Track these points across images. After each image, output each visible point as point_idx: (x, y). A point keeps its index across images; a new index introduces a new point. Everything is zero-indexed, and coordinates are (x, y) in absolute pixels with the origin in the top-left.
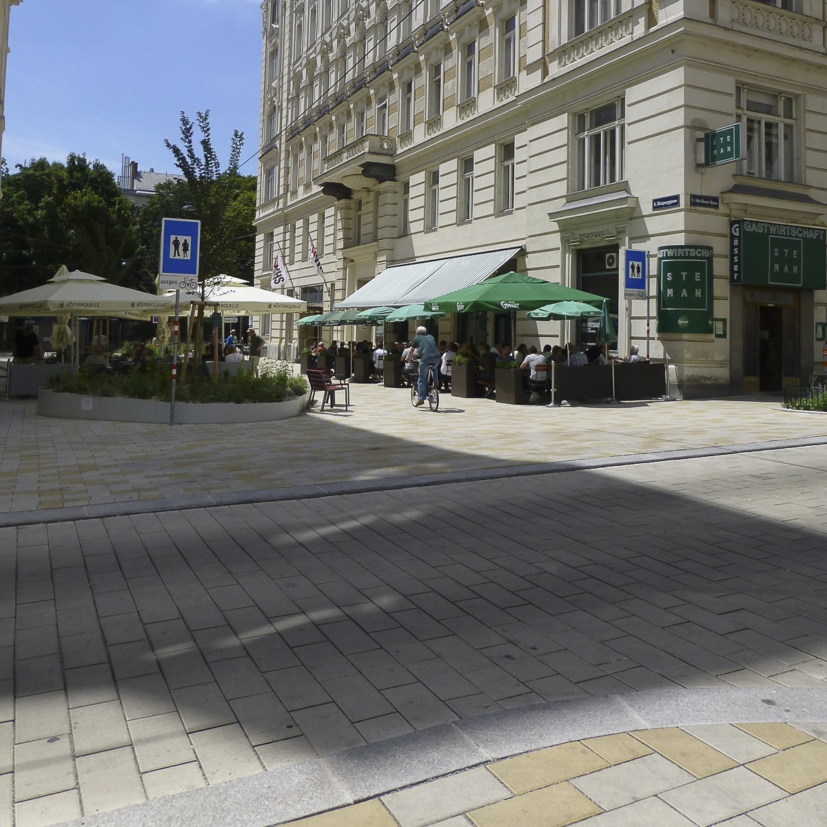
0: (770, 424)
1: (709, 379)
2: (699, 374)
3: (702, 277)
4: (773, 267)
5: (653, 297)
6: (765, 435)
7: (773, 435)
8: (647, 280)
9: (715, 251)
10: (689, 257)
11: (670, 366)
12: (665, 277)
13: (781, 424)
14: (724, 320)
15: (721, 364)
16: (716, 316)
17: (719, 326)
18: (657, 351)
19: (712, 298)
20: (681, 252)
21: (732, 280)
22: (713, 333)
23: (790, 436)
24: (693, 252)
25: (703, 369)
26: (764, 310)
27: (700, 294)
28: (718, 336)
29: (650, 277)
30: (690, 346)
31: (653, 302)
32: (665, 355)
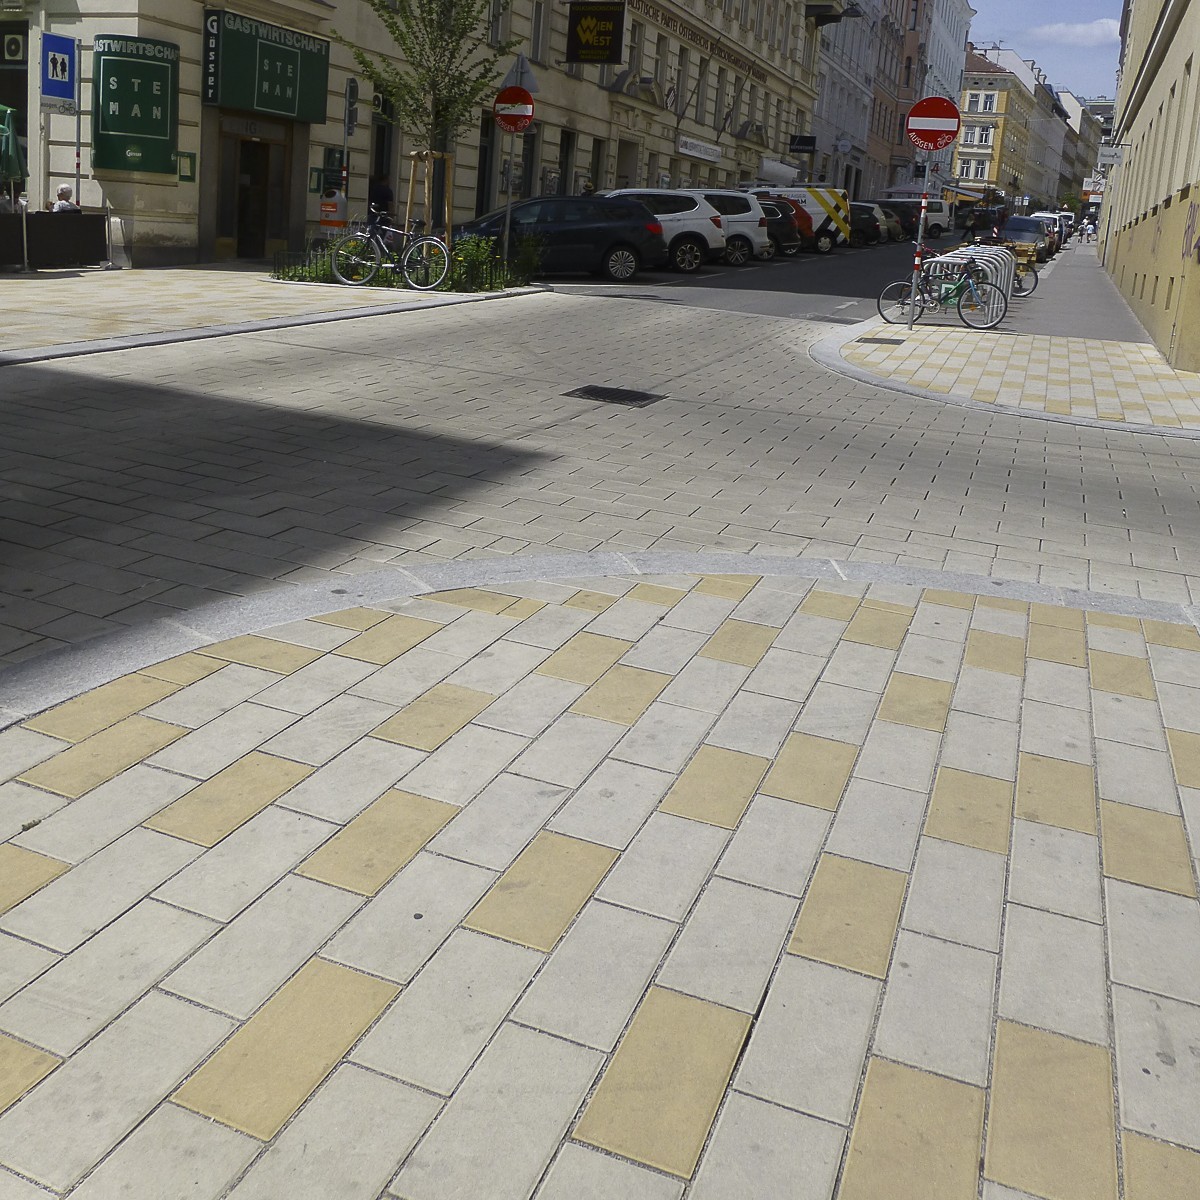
0: (263, 298)
1: (170, 239)
2: (156, 232)
3: (163, 88)
4: (261, 86)
5: (86, 113)
6: (260, 311)
7: (270, 311)
8: (76, 85)
9: (183, 52)
10: (144, 57)
11: (113, 219)
12: (107, 83)
13: (276, 298)
14: (192, 157)
15: (186, 219)
16: (181, 148)
17: (184, 166)
18: (91, 195)
19: (176, 122)
20: (132, 47)
21: (205, 98)
22: (176, 173)
23: (291, 312)
24: (150, 50)
25: (162, 224)
26: (246, 145)
27: (159, 114)
28: (183, 178)
29: (81, 80)
30: (142, 190)
31: (87, 121)
32: (104, 202)
